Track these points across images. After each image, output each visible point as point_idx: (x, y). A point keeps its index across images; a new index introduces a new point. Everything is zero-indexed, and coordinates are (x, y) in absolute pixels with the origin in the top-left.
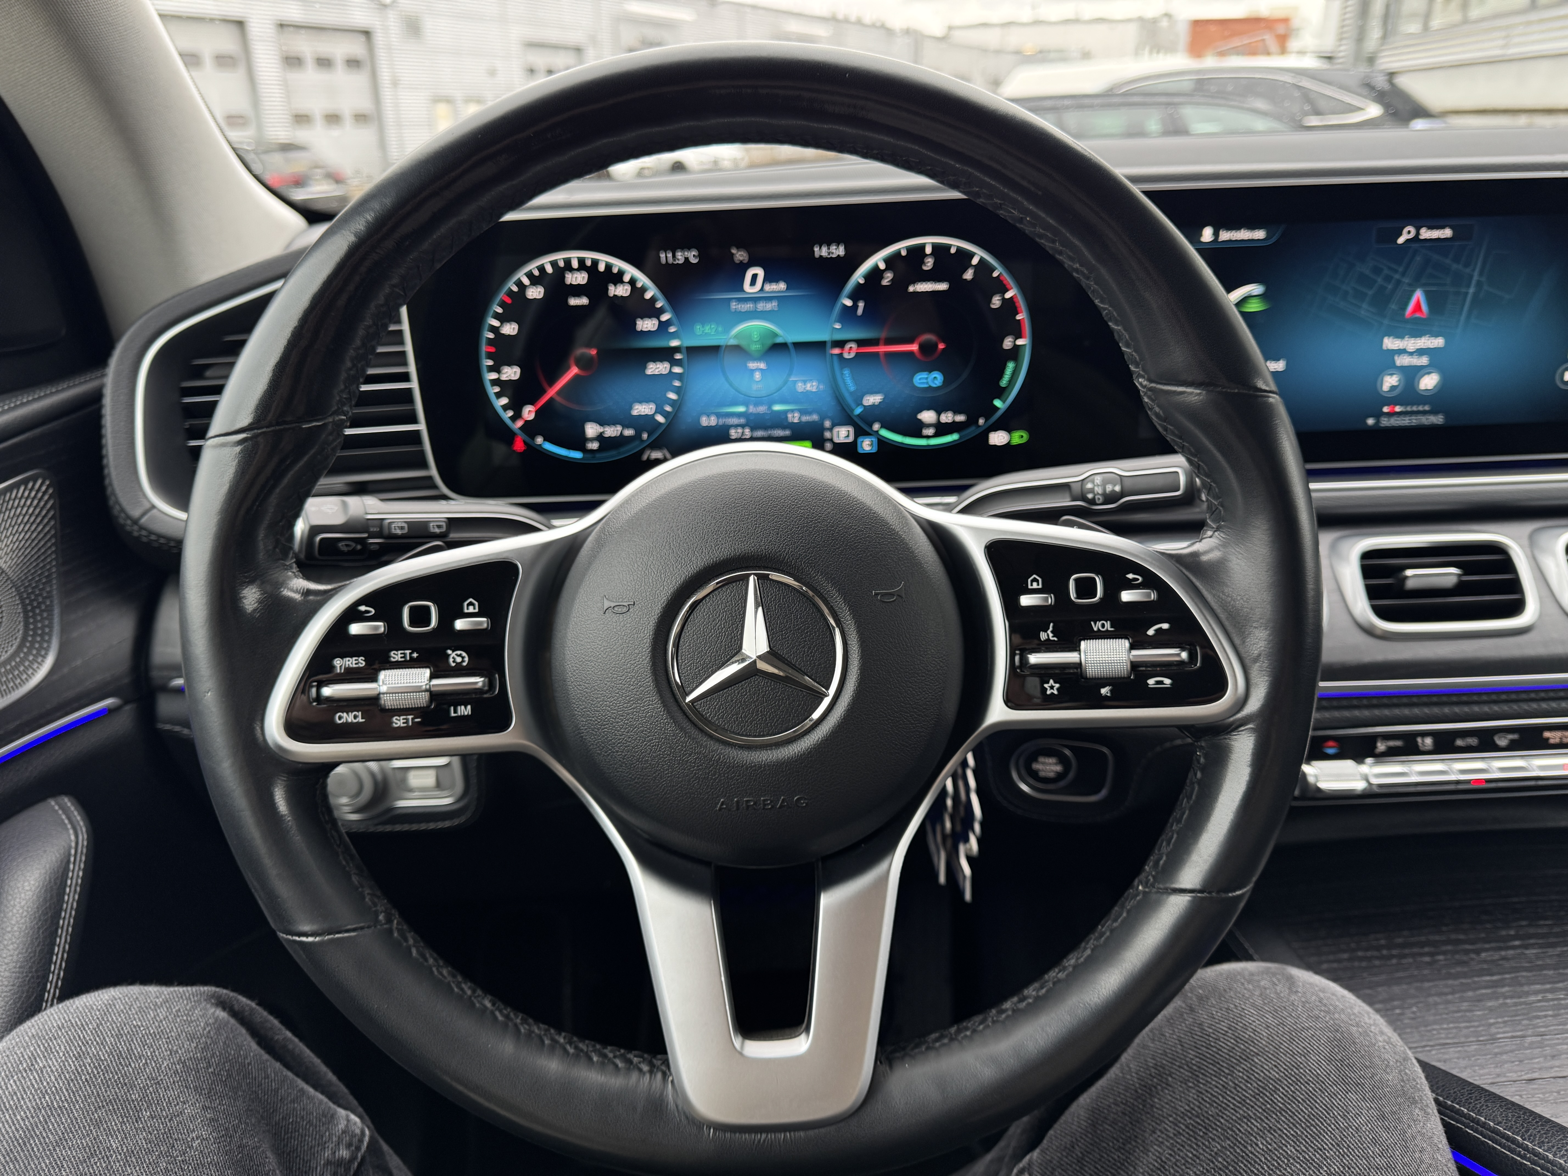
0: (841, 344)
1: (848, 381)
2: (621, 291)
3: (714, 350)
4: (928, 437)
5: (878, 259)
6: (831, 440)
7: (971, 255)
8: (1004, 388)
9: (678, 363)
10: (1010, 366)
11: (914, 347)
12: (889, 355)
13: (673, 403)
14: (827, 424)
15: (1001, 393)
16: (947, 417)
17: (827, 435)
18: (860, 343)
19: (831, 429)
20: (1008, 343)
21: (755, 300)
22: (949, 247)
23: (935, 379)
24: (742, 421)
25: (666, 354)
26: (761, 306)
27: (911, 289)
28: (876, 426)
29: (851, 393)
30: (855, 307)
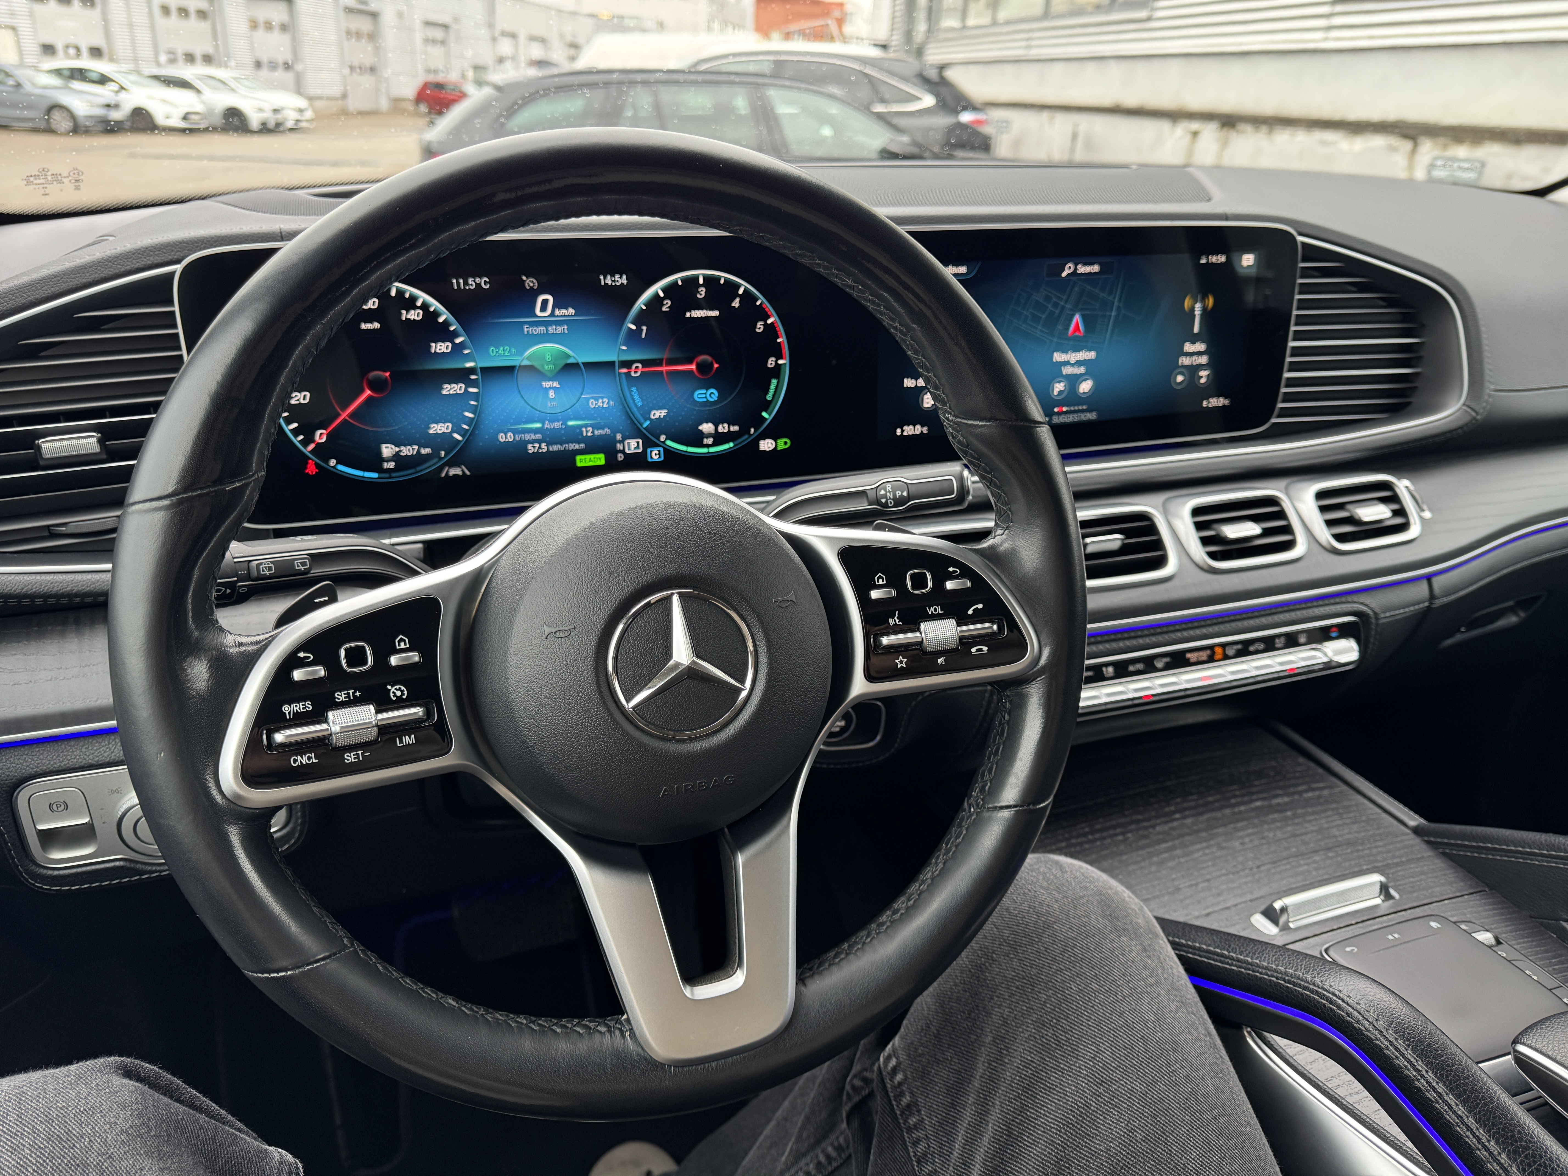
0: (627, 364)
1: (636, 397)
2: (414, 315)
3: (508, 370)
4: (708, 446)
5: (657, 288)
6: (623, 452)
7: (738, 286)
8: (771, 401)
9: (474, 384)
10: (774, 382)
11: (693, 367)
12: (670, 373)
13: (470, 422)
14: (619, 437)
15: (767, 405)
16: (723, 428)
17: (619, 447)
18: (645, 363)
19: (622, 442)
20: (771, 363)
21: (546, 324)
22: (719, 278)
23: (713, 394)
24: (539, 436)
25: (462, 376)
26: (552, 329)
27: (688, 315)
28: (663, 438)
29: (639, 409)
30: (639, 330)
